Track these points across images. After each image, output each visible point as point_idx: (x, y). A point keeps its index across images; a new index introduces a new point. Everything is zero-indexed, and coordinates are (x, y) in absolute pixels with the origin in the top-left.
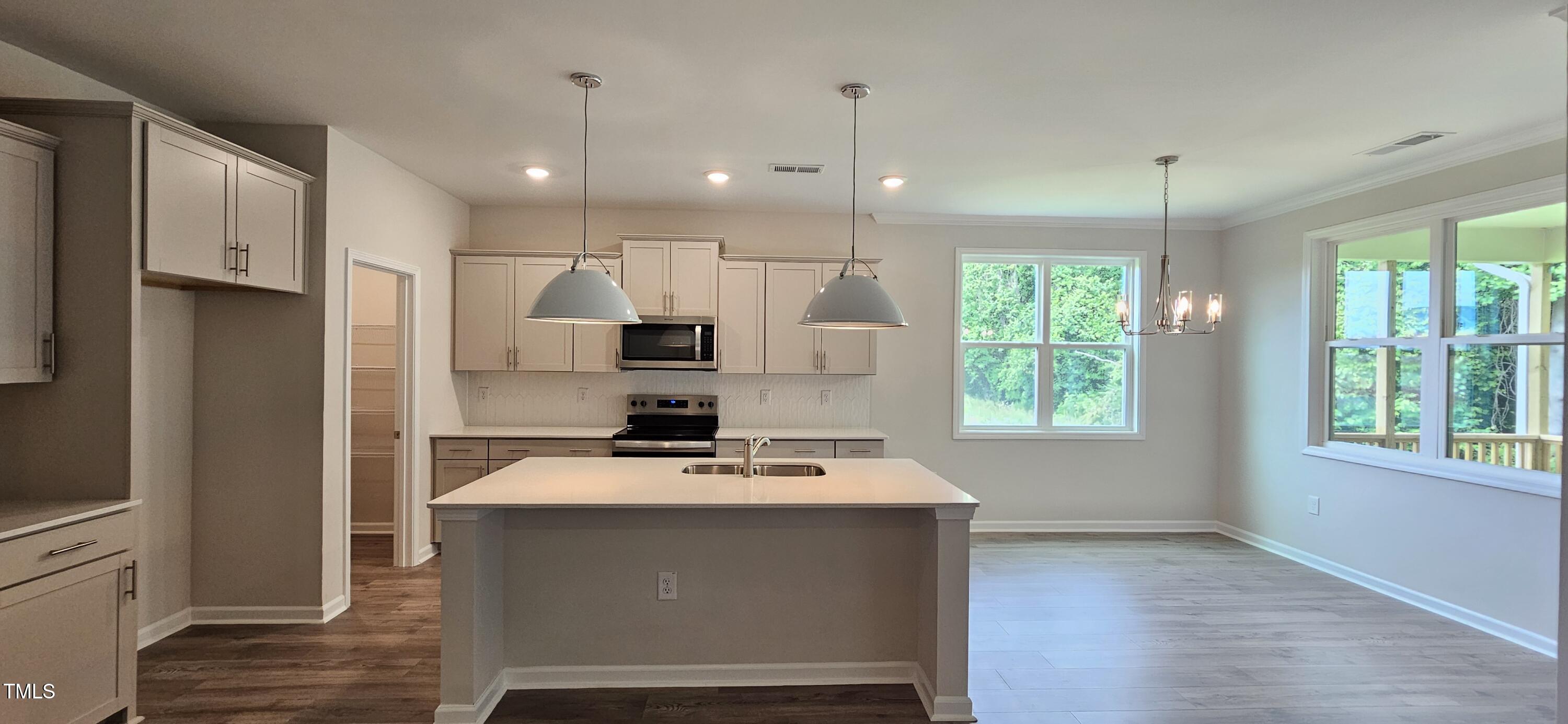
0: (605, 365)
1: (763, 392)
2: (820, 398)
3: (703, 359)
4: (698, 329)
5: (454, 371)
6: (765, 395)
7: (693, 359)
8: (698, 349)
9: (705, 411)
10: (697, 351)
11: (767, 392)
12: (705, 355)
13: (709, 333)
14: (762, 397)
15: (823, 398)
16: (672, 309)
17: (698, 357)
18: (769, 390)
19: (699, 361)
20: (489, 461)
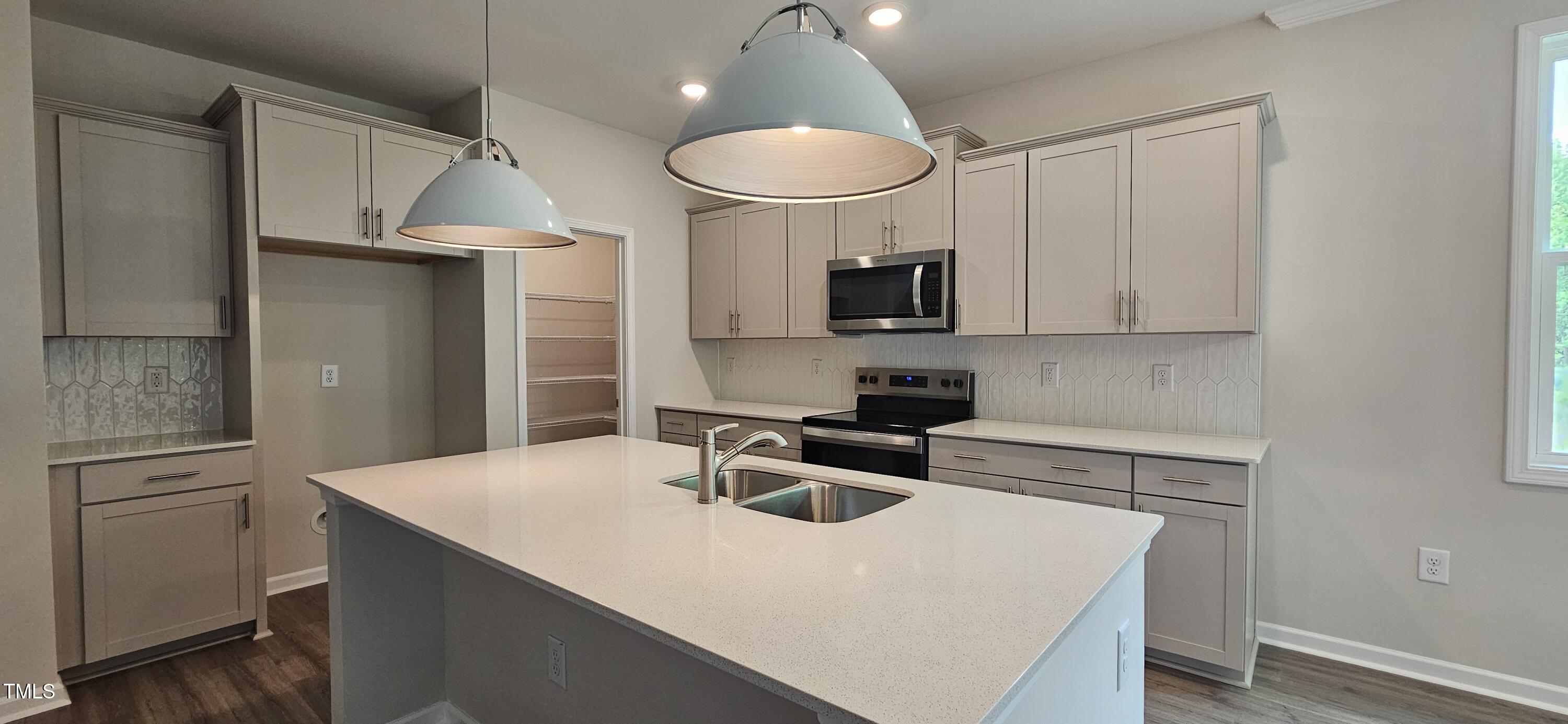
0: (819, 328)
1: (1046, 366)
2: (1151, 377)
3: (926, 315)
4: (918, 271)
5: (693, 340)
6: (1049, 370)
7: (914, 316)
8: (917, 301)
9: (952, 393)
10: (916, 304)
11: (1052, 366)
12: (929, 308)
13: (935, 275)
14: (1045, 375)
15: (1157, 378)
16: (893, 245)
17: (919, 311)
18: (1056, 364)
19: (921, 317)
20: (696, 438)
